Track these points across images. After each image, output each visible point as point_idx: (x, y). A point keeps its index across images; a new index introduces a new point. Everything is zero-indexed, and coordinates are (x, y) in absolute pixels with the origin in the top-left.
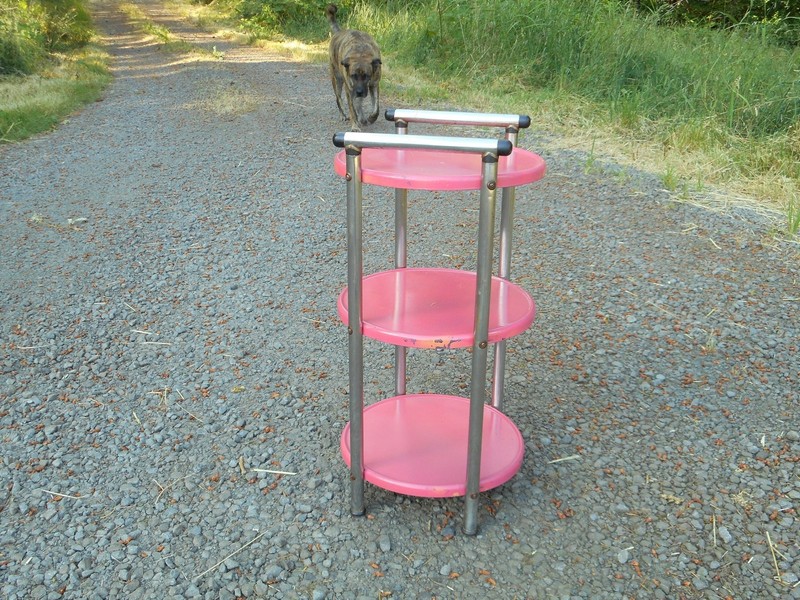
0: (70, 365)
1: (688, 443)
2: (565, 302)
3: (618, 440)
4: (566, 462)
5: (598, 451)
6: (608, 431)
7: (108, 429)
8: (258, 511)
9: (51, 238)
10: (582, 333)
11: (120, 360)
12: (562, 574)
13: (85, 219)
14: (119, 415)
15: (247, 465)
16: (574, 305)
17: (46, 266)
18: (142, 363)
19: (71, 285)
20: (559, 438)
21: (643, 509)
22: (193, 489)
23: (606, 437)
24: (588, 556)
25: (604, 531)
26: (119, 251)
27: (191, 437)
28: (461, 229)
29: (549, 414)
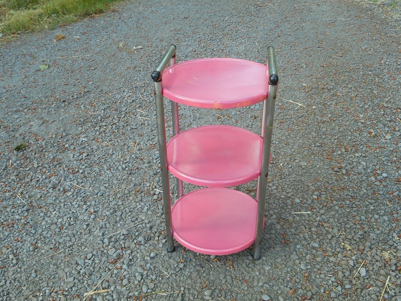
0: (105, 124)
1: (376, 216)
2: (356, 121)
3: (337, 208)
4: (302, 214)
5: (322, 211)
6: (334, 202)
7: (107, 158)
8: (148, 210)
9: (124, 57)
10: (354, 142)
11: (125, 125)
12: (266, 271)
13: (141, 47)
14: (114, 152)
15: (153, 187)
16: (359, 124)
17: (115, 71)
18: (133, 128)
19: (122, 83)
20: (305, 200)
21: (328, 248)
22: (127, 194)
23: (332, 205)
24: (284, 266)
25: (300, 255)
26: (149, 66)
27: (138, 168)
28: (322, 68)
29: (308, 186)
